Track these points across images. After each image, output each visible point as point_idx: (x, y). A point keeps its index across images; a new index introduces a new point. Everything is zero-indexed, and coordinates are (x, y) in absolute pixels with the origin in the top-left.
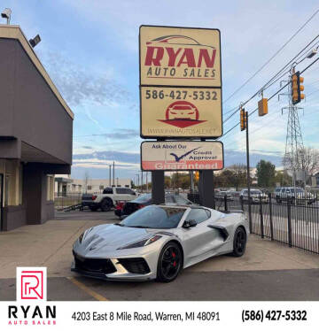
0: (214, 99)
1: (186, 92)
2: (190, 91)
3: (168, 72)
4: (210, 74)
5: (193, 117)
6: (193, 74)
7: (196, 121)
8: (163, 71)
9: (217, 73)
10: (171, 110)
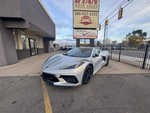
0: (96, 15)
1: (88, 13)
2: (89, 13)
3: (82, 5)
4: (96, 7)
5: (89, 22)
6: (90, 6)
7: (90, 23)
8: (80, 5)
9: (98, 6)
10: (83, 19)
